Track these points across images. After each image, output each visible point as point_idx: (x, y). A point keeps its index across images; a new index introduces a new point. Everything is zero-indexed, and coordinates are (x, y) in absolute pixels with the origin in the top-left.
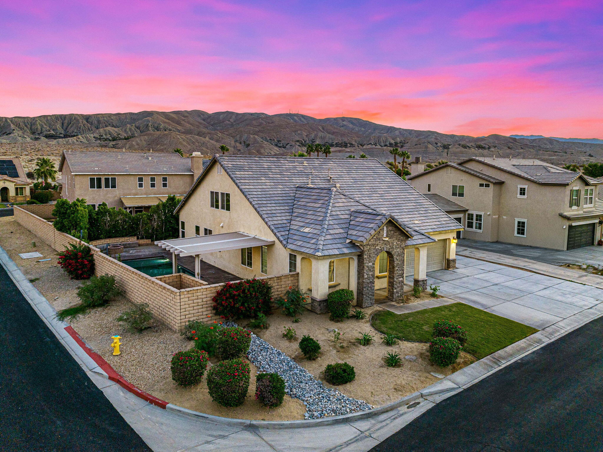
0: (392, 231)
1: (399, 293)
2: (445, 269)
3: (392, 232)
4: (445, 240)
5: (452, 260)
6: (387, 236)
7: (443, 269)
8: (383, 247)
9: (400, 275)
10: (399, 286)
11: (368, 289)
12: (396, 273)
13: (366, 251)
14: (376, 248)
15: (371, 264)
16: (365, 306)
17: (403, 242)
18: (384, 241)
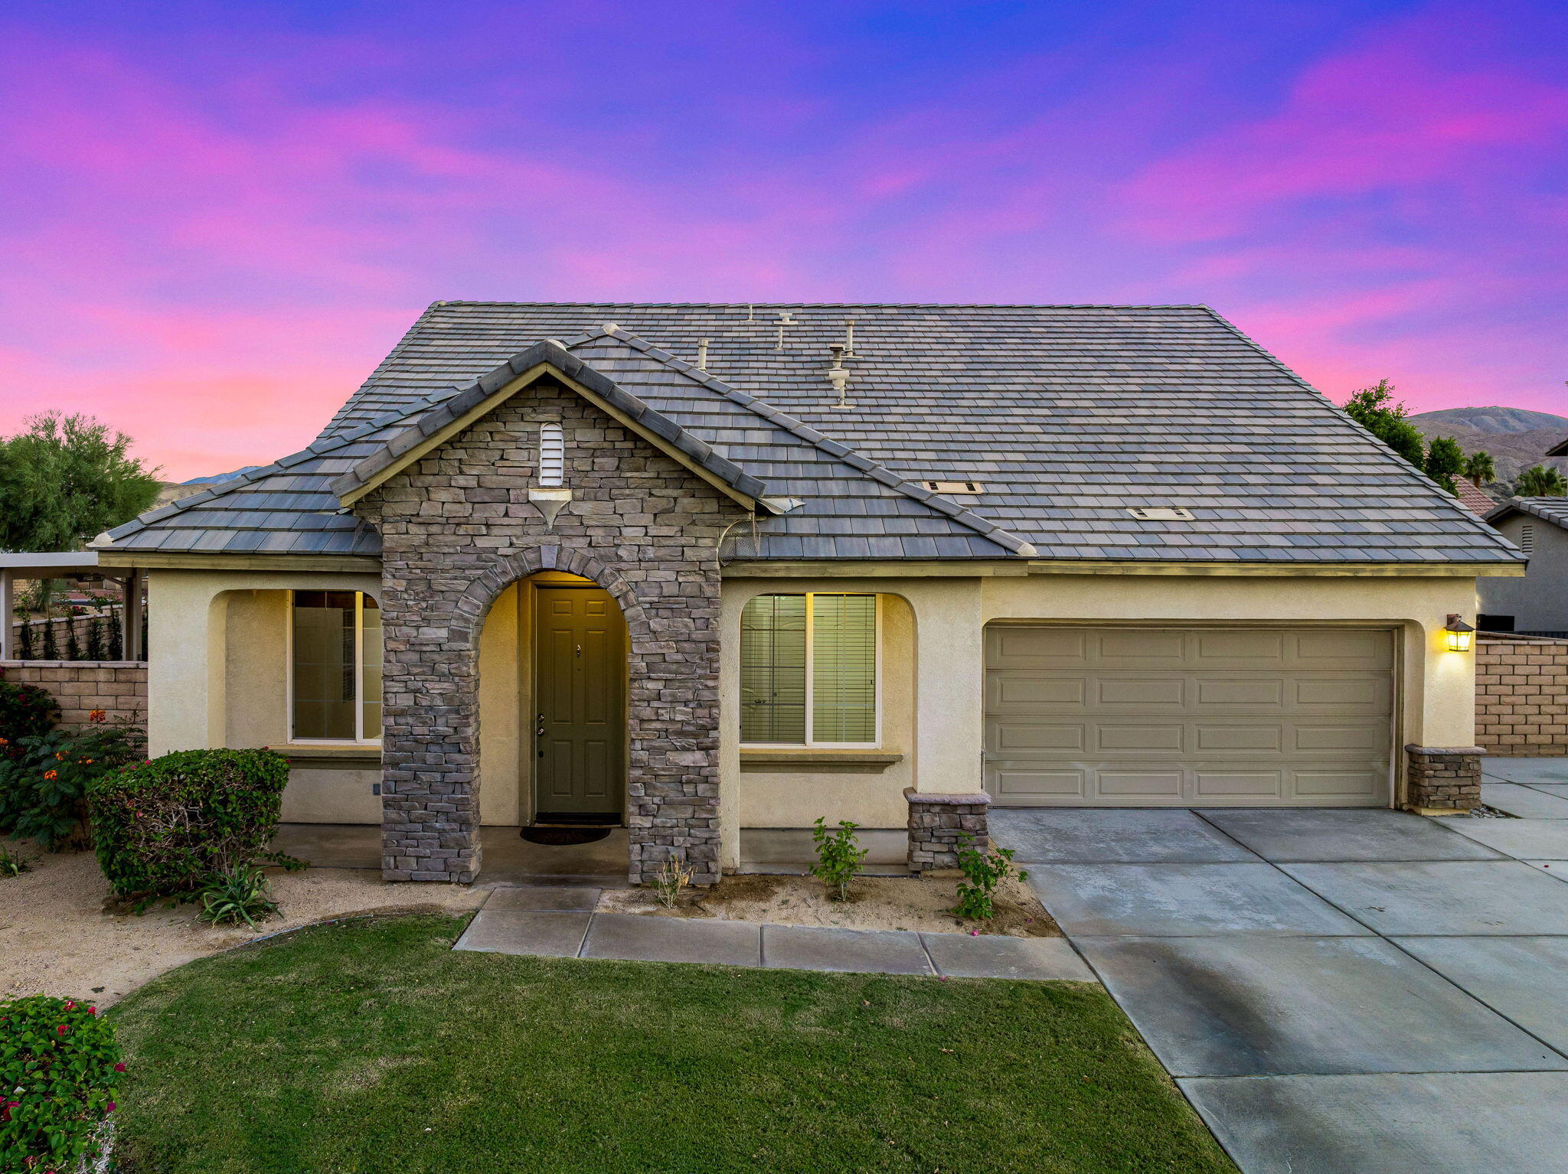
0: (594, 453)
1: (679, 840)
2: (1398, 809)
3: (609, 463)
4: (1393, 632)
5: (1437, 757)
6: (568, 484)
7: (1384, 808)
8: (530, 541)
9: (681, 733)
10: (673, 795)
11: (416, 777)
12: (647, 713)
13: (392, 551)
14: (481, 543)
15: (443, 633)
16: (400, 874)
17: (698, 530)
18: (536, 505)
